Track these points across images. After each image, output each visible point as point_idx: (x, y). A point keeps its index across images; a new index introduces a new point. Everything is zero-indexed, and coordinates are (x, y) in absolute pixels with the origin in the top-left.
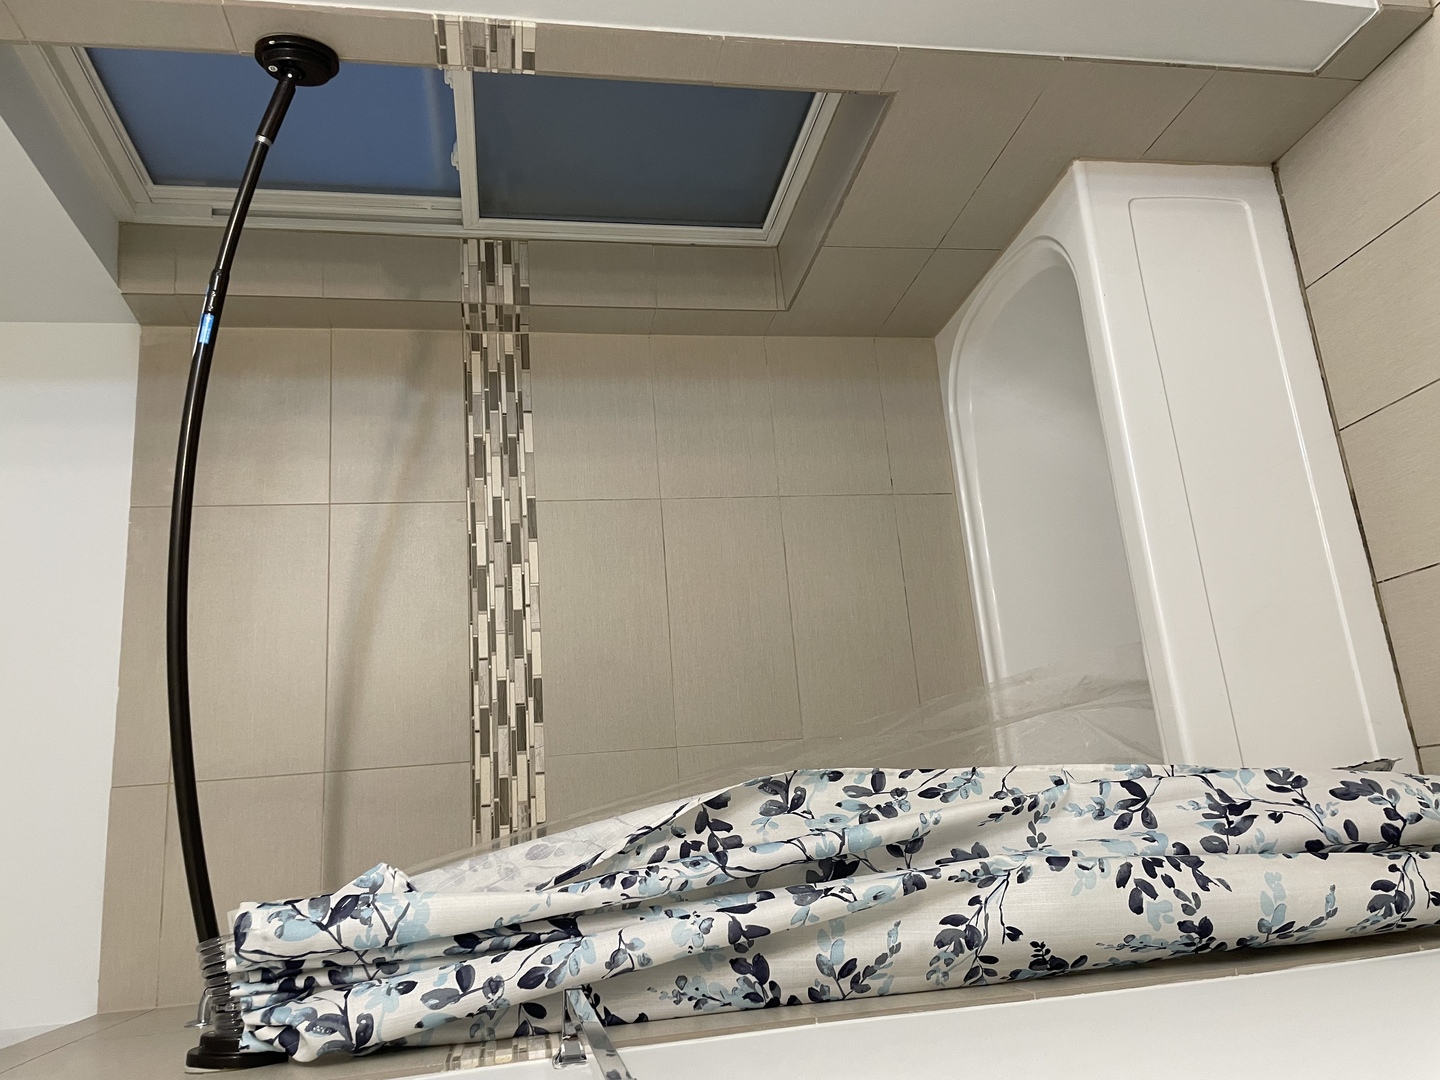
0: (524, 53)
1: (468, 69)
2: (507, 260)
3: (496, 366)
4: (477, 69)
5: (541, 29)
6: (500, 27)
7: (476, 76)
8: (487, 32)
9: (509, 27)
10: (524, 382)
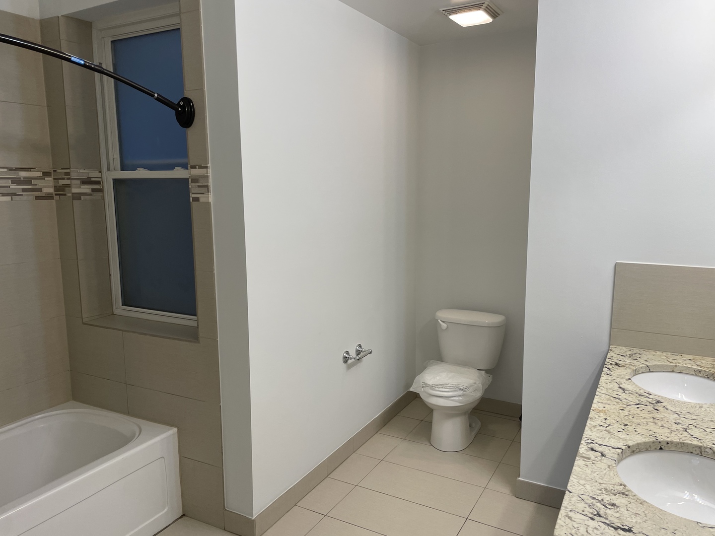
0: (199, 198)
1: (189, 176)
2: (94, 190)
3: (36, 183)
4: (190, 180)
5: (208, 204)
6: (208, 189)
7: (187, 180)
8: (205, 184)
9: (208, 192)
10: (28, 197)
